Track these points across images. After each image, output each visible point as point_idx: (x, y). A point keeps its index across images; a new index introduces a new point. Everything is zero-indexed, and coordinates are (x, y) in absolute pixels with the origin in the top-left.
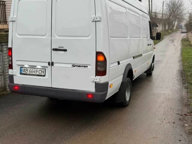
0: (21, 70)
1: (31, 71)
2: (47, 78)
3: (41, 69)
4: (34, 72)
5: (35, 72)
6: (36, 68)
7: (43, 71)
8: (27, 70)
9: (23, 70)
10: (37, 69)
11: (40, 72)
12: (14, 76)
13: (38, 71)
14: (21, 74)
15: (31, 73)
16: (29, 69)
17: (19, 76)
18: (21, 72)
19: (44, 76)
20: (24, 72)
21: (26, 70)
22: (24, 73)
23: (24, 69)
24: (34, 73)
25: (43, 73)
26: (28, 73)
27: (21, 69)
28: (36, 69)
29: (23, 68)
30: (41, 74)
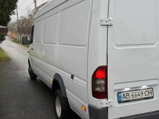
0: (119, 97)
1: (134, 94)
2: (156, 99)
3: (147, 90)
4: (138, 95)
5: (140, 95)
6: (140, 89)
7: (150, 92)
8: (128, 94)
9: (122, 96)
10: (142, 91)
11: (147, 93)
12: (109, 109)
13: (144, 93)
14: (119, 102)
15: (135, 98)
16: (130, 93)
17: (117, 106)
18: (120, 99)
19: (153, 97)
20: (124, 98)
21: (127, 96)
22: (124, 100)
23: (124, 94)
24: (138, 97)
25: (150, 94)
26: (131, 98)
27: (120, 95)
28: (140, 91)
29: (122, 94)
30: (148, 96)
